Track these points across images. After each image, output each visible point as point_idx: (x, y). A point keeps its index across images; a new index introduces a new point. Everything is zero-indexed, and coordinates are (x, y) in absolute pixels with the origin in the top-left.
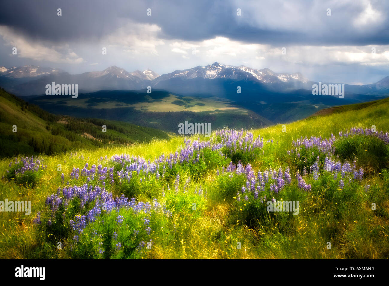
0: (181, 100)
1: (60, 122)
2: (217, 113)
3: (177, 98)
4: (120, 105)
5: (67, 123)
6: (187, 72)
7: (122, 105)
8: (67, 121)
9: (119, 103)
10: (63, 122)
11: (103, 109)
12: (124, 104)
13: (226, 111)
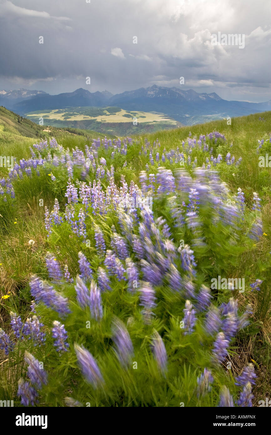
0: (129, 114)
1: (45, 130)
2: (154, 123)
3: (126, 112)
4: (86, 118)
5: (50, 131)
6: (133, 92)
7: (88, 118)
8: (50, 130)
9: (86, 116)
10: (47, 131)
11: (75, 121)
12: (89, 117)
13: (161, 122)
